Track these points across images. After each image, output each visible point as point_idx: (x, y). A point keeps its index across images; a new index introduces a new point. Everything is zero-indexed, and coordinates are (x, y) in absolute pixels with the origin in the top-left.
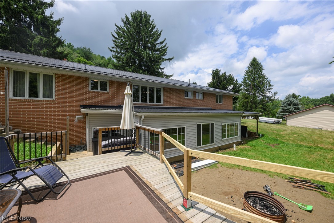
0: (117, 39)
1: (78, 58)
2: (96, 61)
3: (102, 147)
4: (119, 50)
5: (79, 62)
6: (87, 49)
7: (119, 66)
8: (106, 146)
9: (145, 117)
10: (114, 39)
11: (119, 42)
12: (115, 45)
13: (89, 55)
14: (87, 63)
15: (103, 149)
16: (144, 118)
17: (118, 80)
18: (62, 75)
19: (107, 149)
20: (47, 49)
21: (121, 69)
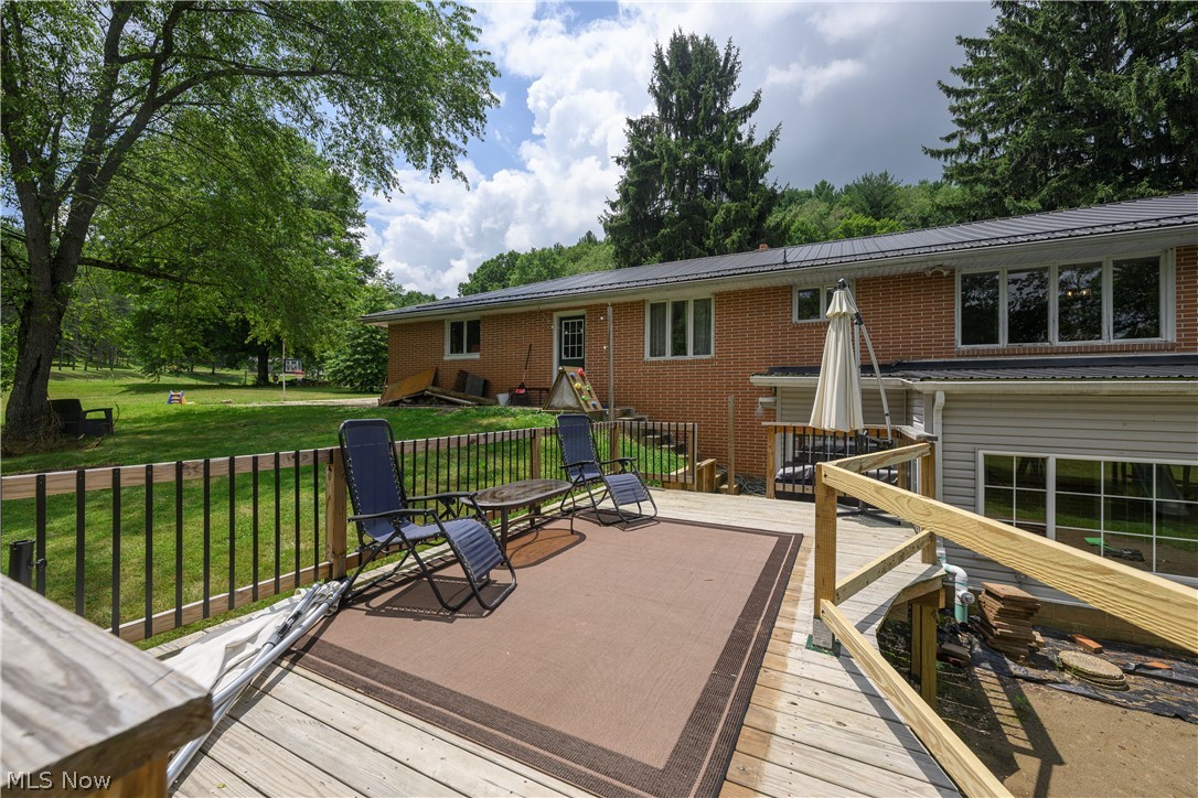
0: (967, 93)
1: (844, 222)
2: (909, 211)
3: (777, 480)
4: (975, 138)
5: (849, 233)
6: (876, 178)
7: (972, 206)
8: (786, 479)
9: (949, 397)
10: (953, 101)
11: (977, 104)
12: (960, 122)
13: (883, 198)
14: (875, 228)
15: (780, 487)
16: (946, 401)
17: (894, 271)
18: (729, 293)
19: (789, 488)
20: (739, 230)
21: (983, 214)
